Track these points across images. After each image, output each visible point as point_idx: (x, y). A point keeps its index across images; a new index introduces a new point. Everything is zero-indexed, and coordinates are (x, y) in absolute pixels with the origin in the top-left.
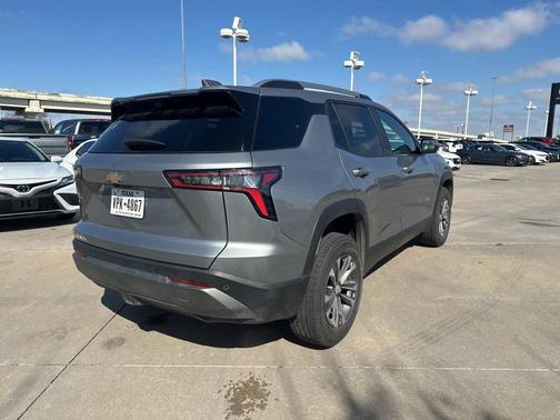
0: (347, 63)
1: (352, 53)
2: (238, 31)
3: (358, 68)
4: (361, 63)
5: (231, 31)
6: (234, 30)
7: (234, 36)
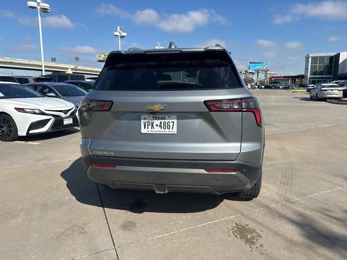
0: (116, 33)
1: (119, 28)
2: (42, 4)
3: (122, 37)
4: (125, 34)
5: (36, 4)
6: (39, 4)
7: (39, 7)
